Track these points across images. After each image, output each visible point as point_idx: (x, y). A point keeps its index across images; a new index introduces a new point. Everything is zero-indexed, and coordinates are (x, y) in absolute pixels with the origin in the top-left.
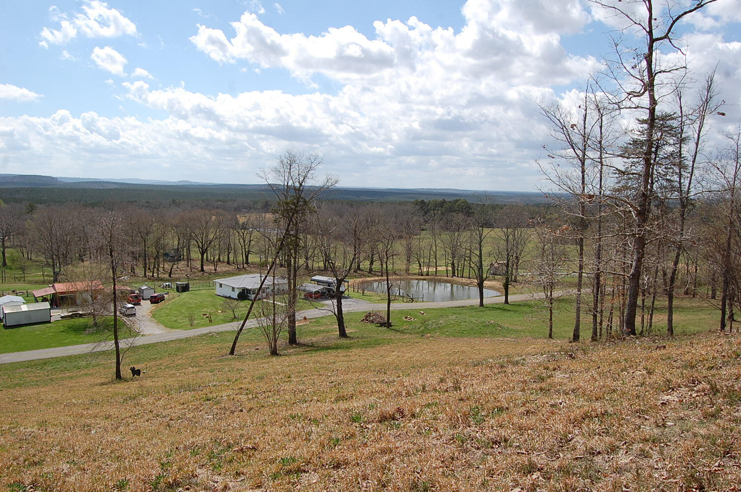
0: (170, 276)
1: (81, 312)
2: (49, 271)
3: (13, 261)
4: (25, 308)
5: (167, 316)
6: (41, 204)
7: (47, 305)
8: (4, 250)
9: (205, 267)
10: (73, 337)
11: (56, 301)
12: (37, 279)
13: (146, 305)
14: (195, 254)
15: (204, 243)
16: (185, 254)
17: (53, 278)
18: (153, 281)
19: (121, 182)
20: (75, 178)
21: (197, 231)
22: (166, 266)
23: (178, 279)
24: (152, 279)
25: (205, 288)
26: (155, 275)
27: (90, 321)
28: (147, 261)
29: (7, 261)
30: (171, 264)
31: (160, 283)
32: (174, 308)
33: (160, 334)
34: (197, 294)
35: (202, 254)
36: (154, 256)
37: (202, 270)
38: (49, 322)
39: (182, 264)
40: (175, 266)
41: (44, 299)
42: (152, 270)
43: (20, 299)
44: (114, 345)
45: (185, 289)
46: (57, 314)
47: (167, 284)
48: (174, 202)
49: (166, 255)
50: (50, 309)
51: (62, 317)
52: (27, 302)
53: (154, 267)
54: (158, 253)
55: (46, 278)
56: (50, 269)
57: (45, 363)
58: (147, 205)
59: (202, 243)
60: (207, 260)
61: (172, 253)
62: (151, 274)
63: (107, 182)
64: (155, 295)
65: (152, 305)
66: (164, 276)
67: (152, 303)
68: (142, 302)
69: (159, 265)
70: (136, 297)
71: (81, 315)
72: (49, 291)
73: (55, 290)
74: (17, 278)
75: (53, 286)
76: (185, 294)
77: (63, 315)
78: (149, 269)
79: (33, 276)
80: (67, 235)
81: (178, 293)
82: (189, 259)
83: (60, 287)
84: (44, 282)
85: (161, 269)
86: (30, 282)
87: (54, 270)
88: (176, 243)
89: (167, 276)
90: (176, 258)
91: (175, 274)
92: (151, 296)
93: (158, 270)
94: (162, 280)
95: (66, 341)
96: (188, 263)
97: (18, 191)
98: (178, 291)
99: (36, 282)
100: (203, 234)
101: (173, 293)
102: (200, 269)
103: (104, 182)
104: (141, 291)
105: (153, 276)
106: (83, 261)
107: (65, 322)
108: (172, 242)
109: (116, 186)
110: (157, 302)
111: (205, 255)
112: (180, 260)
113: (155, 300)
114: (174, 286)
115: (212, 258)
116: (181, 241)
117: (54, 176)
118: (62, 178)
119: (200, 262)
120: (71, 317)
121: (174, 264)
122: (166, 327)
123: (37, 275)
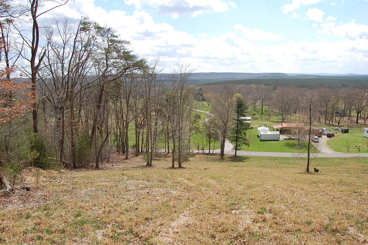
0: (338, 124)
1: (293, 138)
2: (280, 117)
3: (266, 111)
4: (269, 133)
5: (335, 145)
6: (279, 86)
7: (278, 133)
8: (262, 106)
9: (359, 121)
10: (287, 149)
11: (282, 131)
12: (275, 120)
13: (324, 138)
14: (354, 113)
15: (359, 108)
16: (348, 113)
17: (281, 121)
18: (330, 126)
19: (317, 75)
20: (295, 74)
21: (356, 101)
22: (337, 119)
23: (343, 126)
24: (329, 125)
25: (358, 132)
26: (330, 123)
27: (296, 142)
28: (327, 116)
29: (263, 111)
30: (340, 118)
31: (333, 127)
32: (339, 141)
33: (330, 153)
34: (352, 135)
35: (358, 114)
36: (331, 113)
37: (357, 122)
38: (278, 140)
39: (346, 118)
40: (342, 119)
41: (277, 130)
42: (329, 120)
43: (267, 129)
44: (307, 156)
45: (346, 131)
46: (282, 137)
47: (337, 128)
48: (344, 85)
49: (337, 113)
50: (279, 135)
51: (284, 139)
52: (270, 130)
53: (331, 119)
54: (333, 111)
55: (279, 120)
56: (281, 116)
57: (275, 159)
58: (329, 87)
59: (358, 107)
60: (360, 117)
61: (341, 112)
62: (329, 122)
63: (310, 75)
64: (330, 133)
65: (328, 138)
66: (336, 124)
67: (328, 137)
68: (323, 136)
69: (333, 118)
70: (320, 133)
71: (293, 139)
72: (279, 126)
73: (282, 126)
74: (267, 119)
75: (282, 124)
76: (346, 134)
77: (285, 138)
78: (328, 120)
79: (273, 119)
80: (289, 101)
81: (342, 133)
82: (350, 116)
83: (285, 125)
84: (278, 122)
85: (334, 120)
86: (272, 122)
87: (282, 117)
88: (343, 107)
89: (337, 124)
90: (343, 115)
91: (341, 123)
92: (328, 134)
93: (332, 120)
94: (334, 126)
95: (285, 150)
96: (349, 118)
97: (269, 80)
98: (342, 132)
99: (275, 122)
100: (359, 103)
101: (339, 133)
102: (356, 121)
103: (308, 75)
104: (323, 130)
105: (329, 123)
106: (295, 113)
107: (285, 141)
108: (341, 106)
109: (314, 77)
110: (330, 137)
111: (360, 114)
112: (345, 116)
113: (329, 136)
114: (340, 129)
115: (364, 116)
116: (346, 106)
117: (285, 73)
118: (289, 74)
119: (356, 118)
120: (288, 139)
121: (341, 118)
122: (334, 150)
123: (275, 118)
